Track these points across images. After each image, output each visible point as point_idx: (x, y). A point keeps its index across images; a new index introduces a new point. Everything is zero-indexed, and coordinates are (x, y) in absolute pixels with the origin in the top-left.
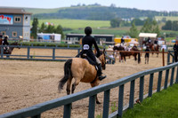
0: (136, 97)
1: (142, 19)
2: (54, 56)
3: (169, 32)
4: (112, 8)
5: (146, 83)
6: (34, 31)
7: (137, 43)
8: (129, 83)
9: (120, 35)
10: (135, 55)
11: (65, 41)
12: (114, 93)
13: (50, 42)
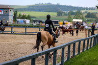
0: (71, 54)
1: (74, 11)
2: (26, 32)
3: (89, 19)
4: (58, 5)
5: (77, 46)
6: (15, 18)
7: (71, 24)
8: (67, 47)
9: (62, 20)
10: (70, 31)
11: (32, 23)
12: (59, 52)
13: (24, 24)
